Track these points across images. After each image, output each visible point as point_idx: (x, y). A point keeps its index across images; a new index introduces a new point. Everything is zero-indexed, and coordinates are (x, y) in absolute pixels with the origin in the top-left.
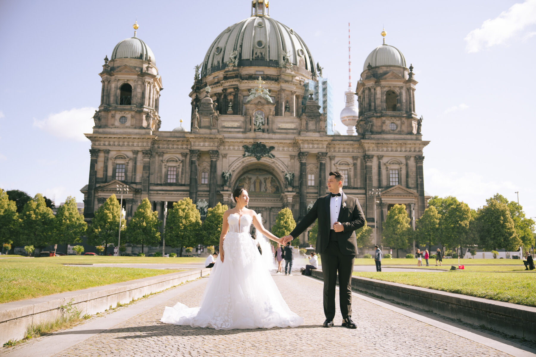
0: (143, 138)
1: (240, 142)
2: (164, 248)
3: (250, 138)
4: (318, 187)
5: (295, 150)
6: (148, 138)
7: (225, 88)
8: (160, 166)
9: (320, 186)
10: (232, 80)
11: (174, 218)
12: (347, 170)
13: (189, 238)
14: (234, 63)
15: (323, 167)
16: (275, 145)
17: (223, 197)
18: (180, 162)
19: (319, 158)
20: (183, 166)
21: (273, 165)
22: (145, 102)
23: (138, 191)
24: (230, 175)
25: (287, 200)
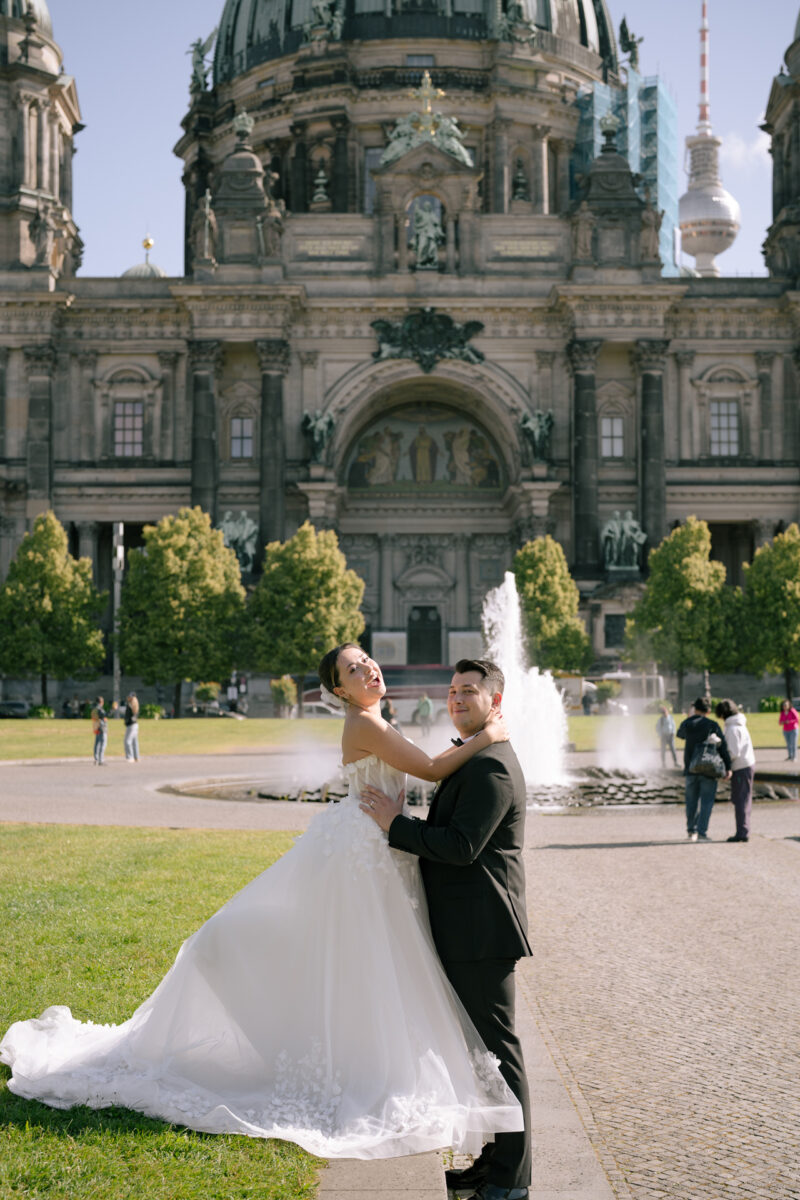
0: (24, 304)
1: (363, 309)
2: (116, 687)
3: (397, 293)
4: (636, 460)
5: (554, 334)
6: (42, 304)
7: (299, 118)
8: (88, 399)
9: (645, 458)
10: (324, 90)
11: (149, 581)
12: (737, 400)
13: (204, 649)
14: (330, 26)
15: (655, 391)
16: (485, 318)
17: (306, 501)
18: (155, 383)
19: (638, 358)
20: (165, 397)
21: (478, 387)
22: (22, 173)
23: (15, 487)
24: (330, 424)
25: (531, 509)
